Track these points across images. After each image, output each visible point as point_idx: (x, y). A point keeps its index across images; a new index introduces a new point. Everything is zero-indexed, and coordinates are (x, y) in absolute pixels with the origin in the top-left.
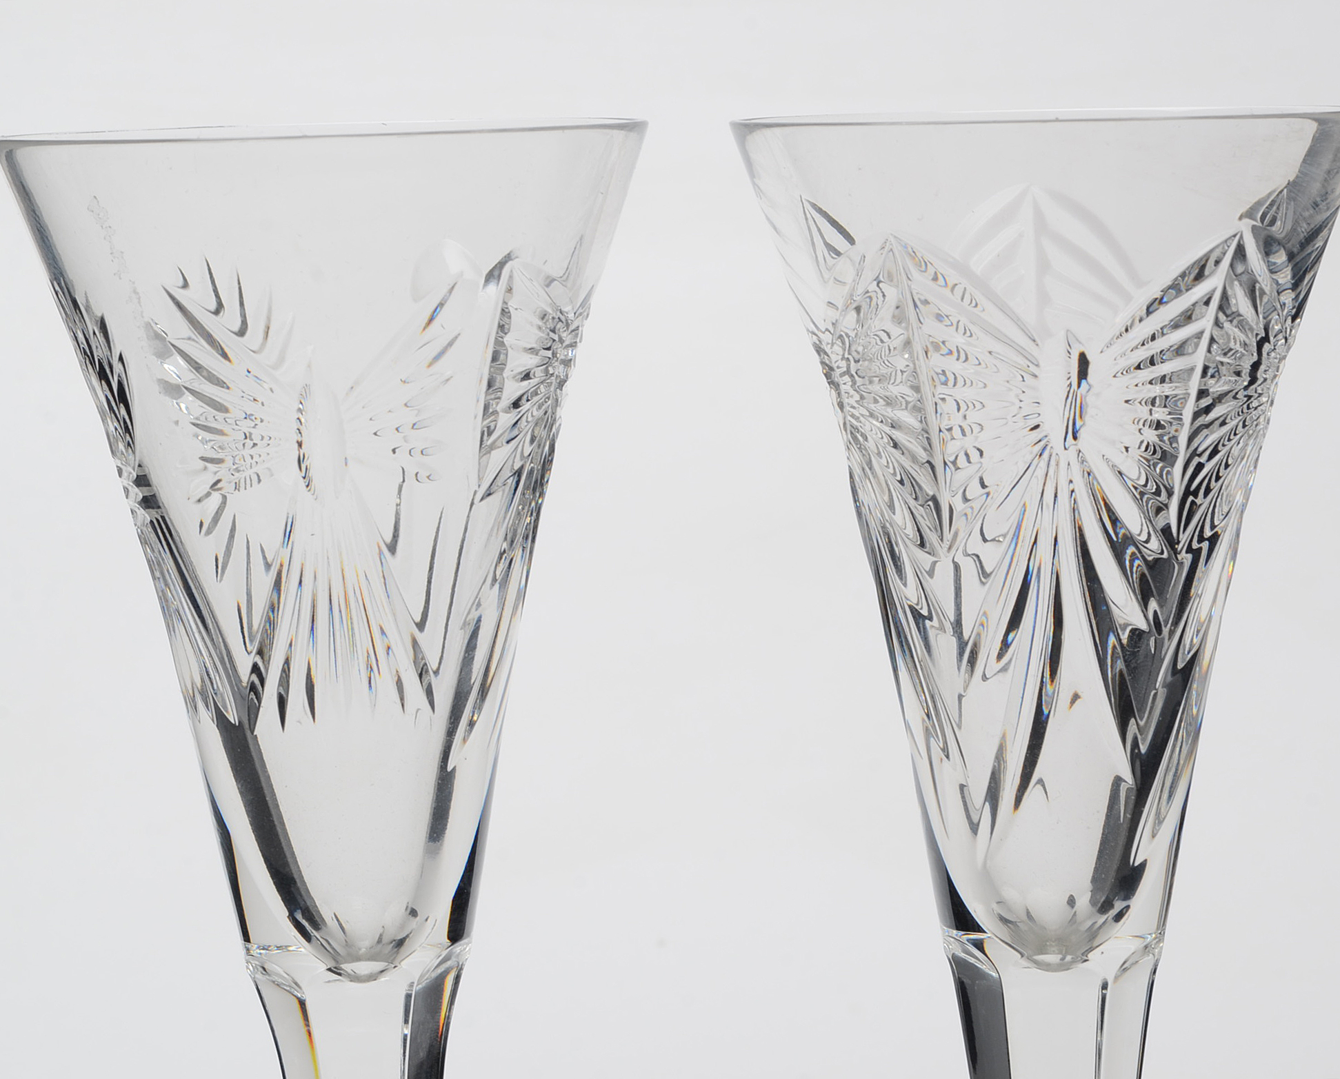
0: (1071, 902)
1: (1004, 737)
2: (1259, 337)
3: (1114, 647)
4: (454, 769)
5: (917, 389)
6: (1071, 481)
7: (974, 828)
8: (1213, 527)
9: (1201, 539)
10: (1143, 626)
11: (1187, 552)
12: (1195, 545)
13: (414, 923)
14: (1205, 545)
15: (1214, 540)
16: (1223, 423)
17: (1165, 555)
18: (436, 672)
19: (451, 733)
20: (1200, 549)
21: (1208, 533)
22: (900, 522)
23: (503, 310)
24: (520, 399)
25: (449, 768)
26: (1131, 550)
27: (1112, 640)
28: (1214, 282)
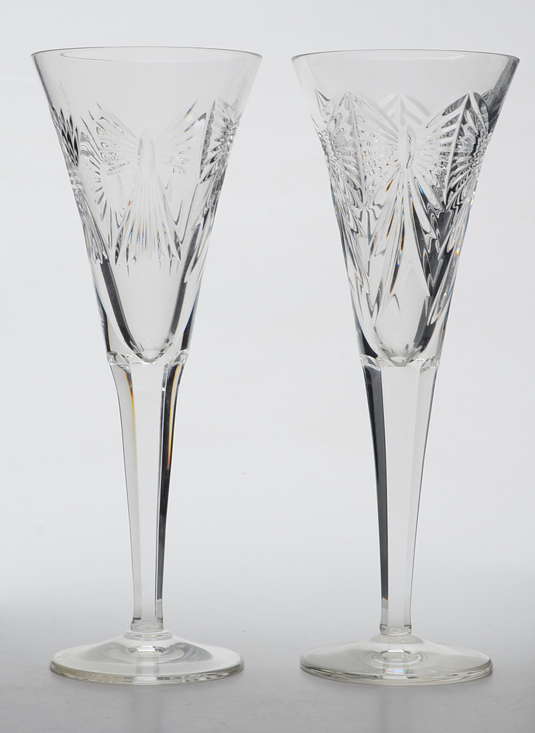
0: (407, 347)
1: (382, 279)
2: (476, 135)
3: (426, 255)
4: (186, 282)
5: (356, 158)
6: (409, 183)
7: (371, 313)
8: (460, 201)
9: (456, 205)
10: (435, 238)
11: (451, 209)
12: (454, 207)
13: (167, 345)
14: (457, 207)
15: (460, 206)
16: (462, 173)
17: (443, 211)
18: (182, 243)
19: (185, 271)
20: (455, 209)
21: (458, 203)
22: (348, 198)
23: (211, 116)
24: (214, 158)
25: (185, 282)
26: (432, 214)
27: (425, 251)
28: (460, 110)
